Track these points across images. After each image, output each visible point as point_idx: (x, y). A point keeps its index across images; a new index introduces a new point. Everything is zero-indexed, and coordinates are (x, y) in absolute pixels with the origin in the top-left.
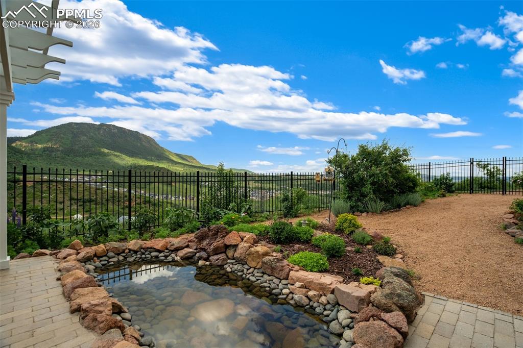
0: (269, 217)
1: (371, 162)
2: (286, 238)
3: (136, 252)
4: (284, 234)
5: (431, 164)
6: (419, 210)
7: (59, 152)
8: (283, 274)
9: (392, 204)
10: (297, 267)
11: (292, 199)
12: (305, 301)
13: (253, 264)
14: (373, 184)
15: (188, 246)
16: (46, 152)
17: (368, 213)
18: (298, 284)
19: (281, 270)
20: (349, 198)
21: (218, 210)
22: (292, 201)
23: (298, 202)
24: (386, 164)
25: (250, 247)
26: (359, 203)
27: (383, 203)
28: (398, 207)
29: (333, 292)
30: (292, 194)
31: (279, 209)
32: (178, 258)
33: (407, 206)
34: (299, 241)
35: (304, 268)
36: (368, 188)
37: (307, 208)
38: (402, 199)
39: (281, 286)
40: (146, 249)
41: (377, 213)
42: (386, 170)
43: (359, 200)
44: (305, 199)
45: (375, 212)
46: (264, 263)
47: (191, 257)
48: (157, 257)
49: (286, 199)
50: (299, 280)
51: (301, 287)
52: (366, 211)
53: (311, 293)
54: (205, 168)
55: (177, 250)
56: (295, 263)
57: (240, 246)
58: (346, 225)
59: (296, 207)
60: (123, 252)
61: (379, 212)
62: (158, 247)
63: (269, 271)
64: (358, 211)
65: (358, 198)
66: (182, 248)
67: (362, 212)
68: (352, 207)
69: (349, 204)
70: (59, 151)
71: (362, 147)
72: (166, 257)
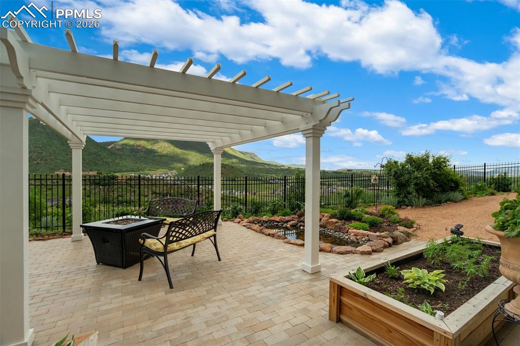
0: (334, 208)
1: (415, 168)
2: (347, 217)
3: (266, 222)
4: (346, 215)
5: (486, 165)
6: (458, 205)
7: (142, 153)
8: (346, 231)
9: (433, 201)
10: (352, 228)
11: (352, 195)
12: (355, 240)
13: (330, 227)
14: (416, 184)
15: (292, 220)
16: (133, 153)
17: (412, 206)
18: (352, 234)
19: (345, 229)
20: (398, 195)
21: (299, 202)
22: (352, 197)
23: (357, 198)
24: (428, 169)
25: (328, 219)
26: (406, 200)
27: (425, 199)
28: (439, 203)
29: (368, 236)
30: (352, 191)
31: (342, 203)
32: (288, 226)
33: (448, 202)
34: (355, 219)
35: (356, 228)
36: (411, 188)
37: (365, 202)
38: (444, 197)
39: (344, 236)
40: (271, 221)
41: (420, 207)
42: (427, 174)
43: (406, 197)
44: (363, 195)
45: (417, 206)
46: (336, 226)
47: (295, 226)
48: (277, 225)
49: (347, 195)
50: (353, 232)
51: (354, 235)
52: (410, 205)
53: (358, 237)
54: (266, 164)
55: (287, 222)
56: (352, 226)
57: (322, 219)
58: (386, 212)
59: (355, 201)
60: (261, 222)
61: (421, 206)
62: (278, 220)
63: (338, 230)
64: (404, 205)
65: (405, 195)
66: (290, 221)
67: (407, 206)
68: (399, 202)
69: (397, 199)
70: (142, 151)
71: (408, 155)
72: (282, 225)
